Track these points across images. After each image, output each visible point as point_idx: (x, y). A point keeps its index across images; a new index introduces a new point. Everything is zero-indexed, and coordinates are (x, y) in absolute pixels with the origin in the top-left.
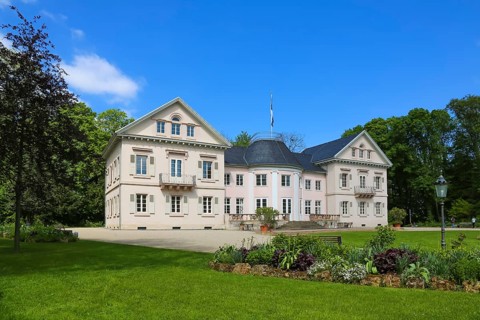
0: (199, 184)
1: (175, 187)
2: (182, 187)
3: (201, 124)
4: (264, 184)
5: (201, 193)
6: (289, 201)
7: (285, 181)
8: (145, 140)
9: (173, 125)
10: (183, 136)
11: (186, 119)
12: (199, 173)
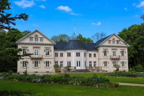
0: (44, 57)
1: (35, 59)
2: (38, 59)
3: (45, 37)
4: (70, 56)
5: (45, 60)
6: (79, 62)
7: (78, 55)
8: (25, 44)
9: (36, 38)
10: (39, 42)
11: (40, 36)
12: (45, 54)
